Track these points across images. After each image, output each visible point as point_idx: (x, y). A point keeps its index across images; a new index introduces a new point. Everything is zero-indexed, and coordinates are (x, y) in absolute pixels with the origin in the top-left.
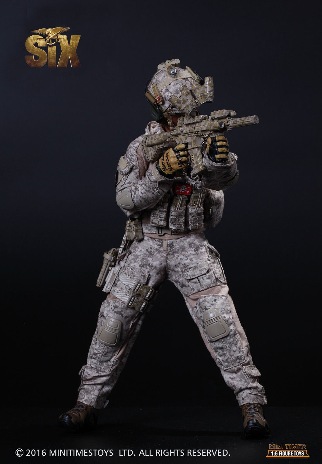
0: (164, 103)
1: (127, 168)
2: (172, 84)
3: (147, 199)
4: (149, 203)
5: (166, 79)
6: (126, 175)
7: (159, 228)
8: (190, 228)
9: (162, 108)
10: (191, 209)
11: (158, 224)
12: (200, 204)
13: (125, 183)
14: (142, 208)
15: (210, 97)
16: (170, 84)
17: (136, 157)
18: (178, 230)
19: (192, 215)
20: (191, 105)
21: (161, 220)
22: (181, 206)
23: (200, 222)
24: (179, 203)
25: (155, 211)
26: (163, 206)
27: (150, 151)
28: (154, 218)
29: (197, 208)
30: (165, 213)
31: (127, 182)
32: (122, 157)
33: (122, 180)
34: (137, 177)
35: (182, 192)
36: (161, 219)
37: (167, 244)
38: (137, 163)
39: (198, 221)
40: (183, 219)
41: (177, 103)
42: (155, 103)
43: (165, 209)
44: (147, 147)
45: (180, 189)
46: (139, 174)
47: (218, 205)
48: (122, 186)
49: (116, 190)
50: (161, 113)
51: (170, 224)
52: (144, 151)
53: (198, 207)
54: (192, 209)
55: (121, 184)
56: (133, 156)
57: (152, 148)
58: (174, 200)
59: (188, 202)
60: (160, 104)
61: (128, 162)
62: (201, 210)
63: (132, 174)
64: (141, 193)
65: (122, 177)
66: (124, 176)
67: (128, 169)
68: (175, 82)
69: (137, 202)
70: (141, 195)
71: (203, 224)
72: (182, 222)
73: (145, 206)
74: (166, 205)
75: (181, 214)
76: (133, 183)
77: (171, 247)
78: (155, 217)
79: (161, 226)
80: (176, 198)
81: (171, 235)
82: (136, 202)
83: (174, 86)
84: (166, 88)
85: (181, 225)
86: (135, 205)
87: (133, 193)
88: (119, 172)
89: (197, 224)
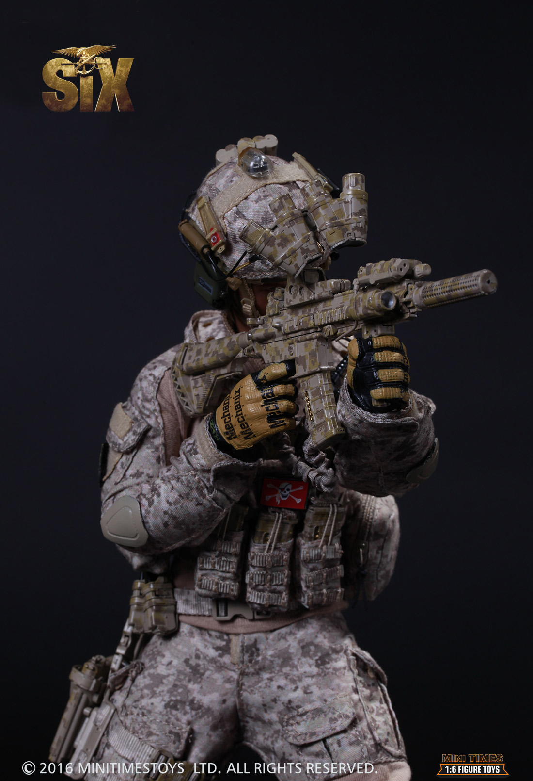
0: (229, 251)
1: (131, 433)
2: (253, 197)
3: (183, 520)
4: (189, 532)
5: (236, 183)
6: (127, 452)
7: (220, 600)
8: (305, 601)
9: (224, 264)
10: (307, 549)
11: (215, 591)
12: (333, 536)
13: (125, 475)
14: (171, 545)
15: (356, 228)
16: (246, 198)
17: (156, 403)
18: (271, 606)
19: (311, 566)
20: (302, 249)
21: (224, 579)
22: (279, 539)
23: (331, 584)
24: (274, 531)
25: (208, 554)
26: (228, 539)
27: (195, 387)
28: (204, 572)
29: (324, 547)
30: (234, 560)
31: (130, 472)
32: (119, 406)
33: (119, 466)
34: (158, 460)
35: (281, 501)
36: (224, 575)
37: (242, 646)
38: (160, 420)
39: (327, 583)
40: (284, 576)
41: (263, 244)
42: (206, 251)
43: (235, 549)
44: (186, 377)
45: (276, 492)
46: (163, 452)
47: (382, 540)
48: (116, 484)
49: (103, 495)
50: (221, 277)
51: (249, 589)
52: (179, 387)
53: (326, 542)
54: (309, 548)
55: (115, 478)
56: (148, 401)
57: (200, 380)
58: (261, 523)
59: (298, 529)
60: (219, 251)
61: (136, 419)
62: (335, 551)
63: (146, 452)
64: (168, 502)
65: (117, 459)
66: (124, 458)
67: (133, 437)
68: (260, 193)
69: (156, 526)
70: (165, 506)
71: (339, 590)
72: (281, 585)
73: (179, 539)
74: (239, 537)
75: (278, 561)
76: (148, 475)
77: (252, 655)
78: (206, 569)
79: (223, 596)
80: (265, 516)
81: (253, 620)
82: (152, 528)
83: (257, 202)
84: (235, 208)
85: (280, 593)
86: (150, 536)
87: (145, 502)
88: (110, 445)
89: (324, 591)
